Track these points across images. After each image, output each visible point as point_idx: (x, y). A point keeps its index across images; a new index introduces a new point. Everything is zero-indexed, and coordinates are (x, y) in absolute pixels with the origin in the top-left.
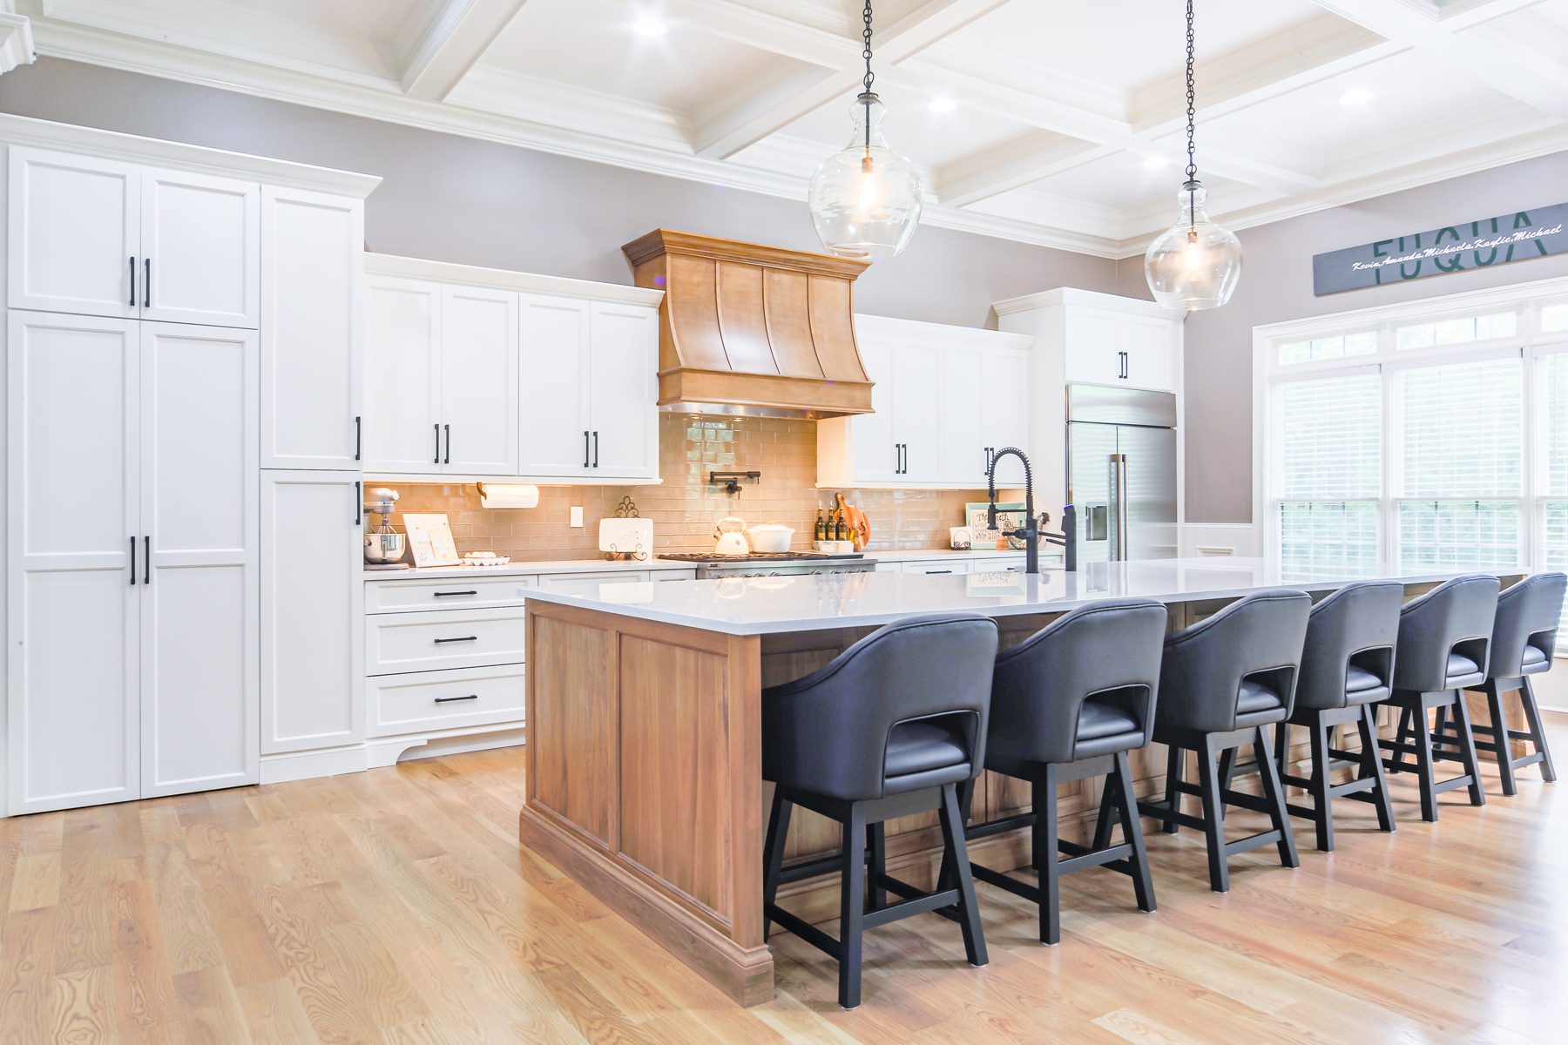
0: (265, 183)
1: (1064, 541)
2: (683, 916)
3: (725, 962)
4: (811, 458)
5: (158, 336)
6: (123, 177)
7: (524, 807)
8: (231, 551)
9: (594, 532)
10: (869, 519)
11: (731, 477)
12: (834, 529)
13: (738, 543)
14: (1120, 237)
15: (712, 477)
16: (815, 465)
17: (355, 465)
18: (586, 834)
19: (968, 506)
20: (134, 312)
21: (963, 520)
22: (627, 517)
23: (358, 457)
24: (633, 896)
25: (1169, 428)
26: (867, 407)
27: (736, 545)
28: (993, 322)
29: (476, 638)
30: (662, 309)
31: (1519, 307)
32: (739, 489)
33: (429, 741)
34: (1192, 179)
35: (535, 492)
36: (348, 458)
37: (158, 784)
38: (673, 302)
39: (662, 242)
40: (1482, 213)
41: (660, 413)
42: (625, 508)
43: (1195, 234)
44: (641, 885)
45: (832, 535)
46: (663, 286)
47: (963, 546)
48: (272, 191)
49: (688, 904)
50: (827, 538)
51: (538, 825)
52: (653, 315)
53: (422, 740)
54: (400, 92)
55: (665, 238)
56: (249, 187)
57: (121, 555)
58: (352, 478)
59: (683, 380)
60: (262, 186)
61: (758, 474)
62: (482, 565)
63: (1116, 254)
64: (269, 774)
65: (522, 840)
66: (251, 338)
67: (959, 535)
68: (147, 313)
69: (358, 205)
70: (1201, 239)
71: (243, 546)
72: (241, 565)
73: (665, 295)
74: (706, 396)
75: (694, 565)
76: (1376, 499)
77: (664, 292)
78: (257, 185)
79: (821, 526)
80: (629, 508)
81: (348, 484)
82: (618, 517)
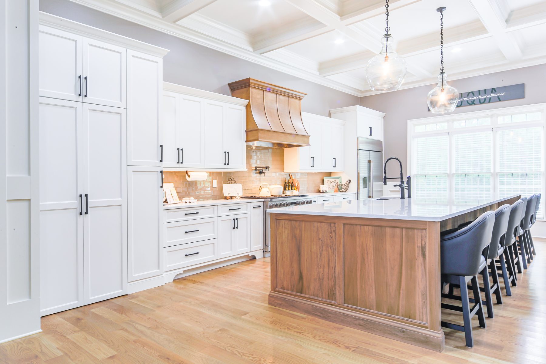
0: (129, 49)
1: (407, 188)
2: (395, 324)
3: (427, 338)
4: (282, 162)
5: (90, 110)
6: (75, 41)
7: (270, 292)
8: (117, 200)
9: (221, 189)
10: (299, 183)
11: (261, 168)
12: (291, 186)
13: (268, 192)
14: (363, 90)
15: (256, 168)
16: (284, 164)
17: (160, 164)
18: (318, 299)
19: (324, 178)
20: (81, 99)
21: (323, 183)
22: (232, 183)
23: (161, 161)
24: (357, 319)
25: (380, 152)
26: (308, 144)
27: (267, 192)
28: (330, 115)
29: (199, 230)
30: (248, 107)
31: (491, 116)
32: (264, 173)
33: (184, 271)
34: (442, 72)
35: (207, 175)
36: (157, 161)
37: (91, 298)
38: (252, 104)
39: (249, 82)
40: (482, 88)
41: (246, 146)
42: (231, 180)
43: (443, 89)
44: (362, 315)
45: (290, 188)
46: (248, 98)
47: (325, 191)
48: (131, 52)
49: (397, 319)
50: (288, 190)
51: (283, 298)
52: (244, 108)
53: (181, 271)
54: (161, 17)
55: (251, 81)
56: (122, 50)
57: (76, 203)
58: (159, 169)
59: (259, 133)
60: (128, 50)
61: (269, 167)
62: (190, 202)
63: (360, 95)
64: (130, 290)
65: (269, 304)
66: (123, 111)
67: (323, 188)
68: (86, 100)
69: (160, 61)
70: (445, 91)
71: (121, 197)
72: (121, 205)
73: (249, 103)
74: (265, 139)
75: (263, 200)
76: (447, 174)
77: (249, 101)
78: (125, 49)
79: (286, 185)
80: (232, 180)
81: (157, 172)
82: (229, 183)
